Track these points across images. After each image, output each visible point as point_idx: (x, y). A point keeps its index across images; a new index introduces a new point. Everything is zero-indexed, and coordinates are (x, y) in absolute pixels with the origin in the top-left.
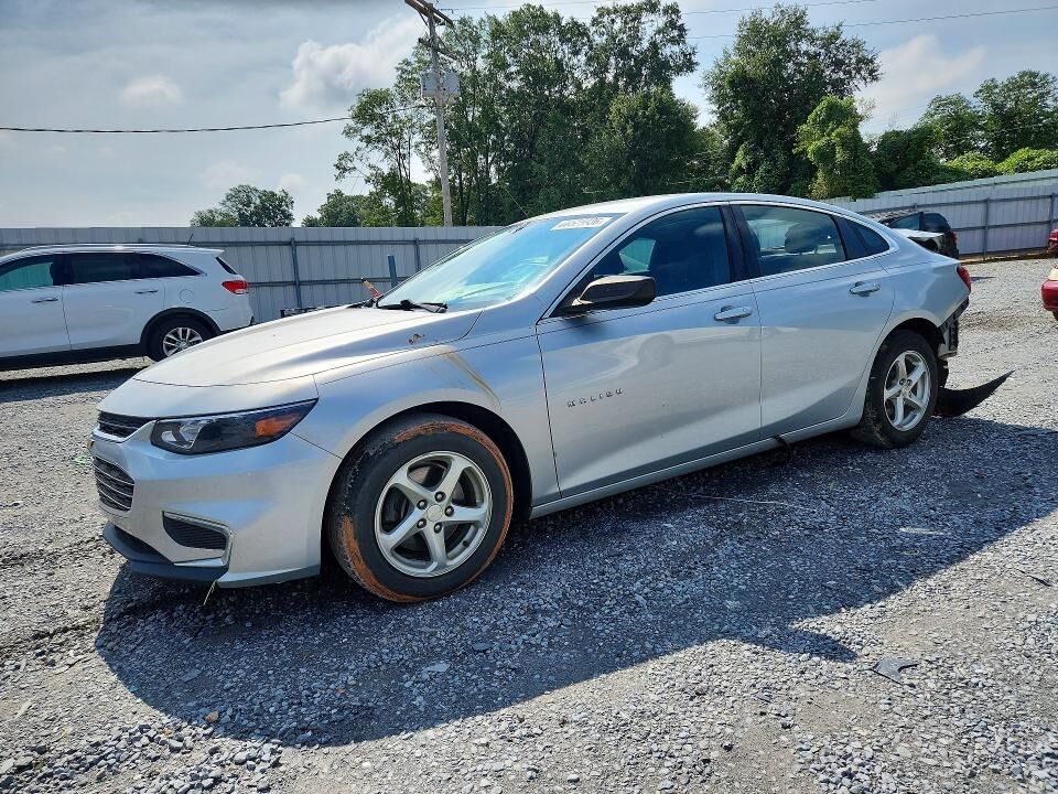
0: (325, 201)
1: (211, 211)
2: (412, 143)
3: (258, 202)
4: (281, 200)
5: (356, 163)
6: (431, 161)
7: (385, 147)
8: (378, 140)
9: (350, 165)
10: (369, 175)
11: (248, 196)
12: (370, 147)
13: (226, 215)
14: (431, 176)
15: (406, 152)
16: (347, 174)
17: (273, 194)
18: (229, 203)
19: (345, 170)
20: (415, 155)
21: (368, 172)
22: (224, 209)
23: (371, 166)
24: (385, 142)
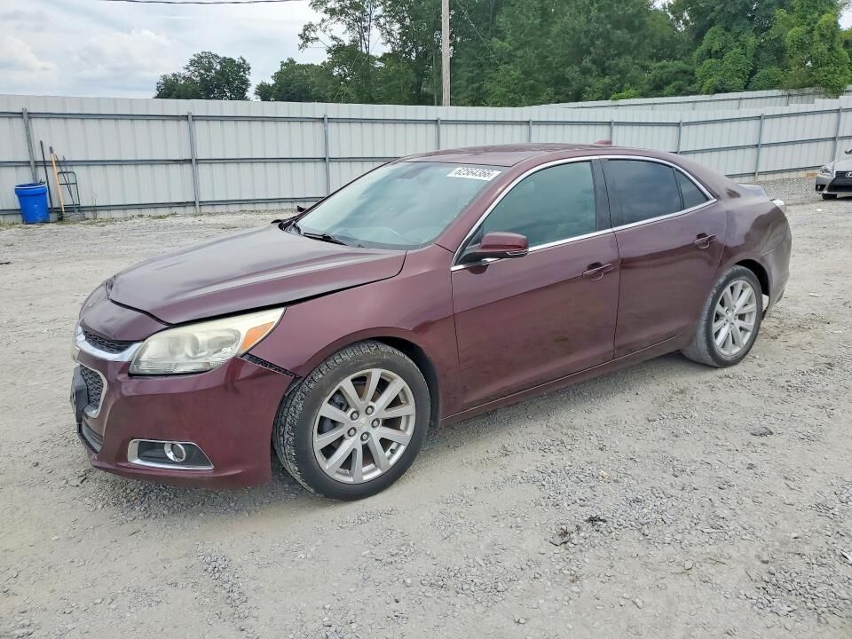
0: (278, 69)
1: (174, 75)
2: (373, 17)
3: (218, 67)
4: (239, 66)
5: (319, 34)
6: (389, 33)
7: (347, 19)
8: (342, 11)
9: (313, 35)
10: (330, 46)
11: (210, 62)
12: (335, 18)
13: (189, 78)
14: (388, 49)
15: (366, 24)
16: (309, 44)
17: (232, 61)
18: (192, 68)
19: (308, 40)
20: (375, 27)
21: (331, 43)
22: (188, 74)
23: (334, 38)
24: (347, 14)
